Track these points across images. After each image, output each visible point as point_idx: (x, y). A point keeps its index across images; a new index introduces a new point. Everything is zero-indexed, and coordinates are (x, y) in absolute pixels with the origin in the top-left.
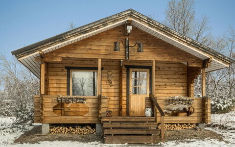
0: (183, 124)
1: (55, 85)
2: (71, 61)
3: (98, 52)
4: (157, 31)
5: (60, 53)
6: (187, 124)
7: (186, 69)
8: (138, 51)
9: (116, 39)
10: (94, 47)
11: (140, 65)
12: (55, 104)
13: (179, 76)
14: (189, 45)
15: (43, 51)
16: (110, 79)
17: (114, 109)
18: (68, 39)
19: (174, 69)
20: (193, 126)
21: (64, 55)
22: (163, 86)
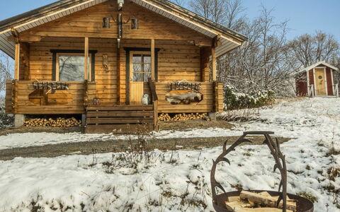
0: (190, 113)
1: (38, 71)
2: (58, 43)
3: (84, 30)
4: (153, 5)
5: (38, 31)
6: (195, 114)
7: (199, 52)
8: (132, 28)
9: (106, 14)
10: (80, 25)
11: (143, 47)
12: (31, 92)
13: (191, 60)
14: (192, 20)
15: (15, 28)
16: (105, 63)
17: (110, 99)
18: (46, 14)
19: (184, 51)
20: (202, 116)
21: (43, 34)
22: (171, 71)
